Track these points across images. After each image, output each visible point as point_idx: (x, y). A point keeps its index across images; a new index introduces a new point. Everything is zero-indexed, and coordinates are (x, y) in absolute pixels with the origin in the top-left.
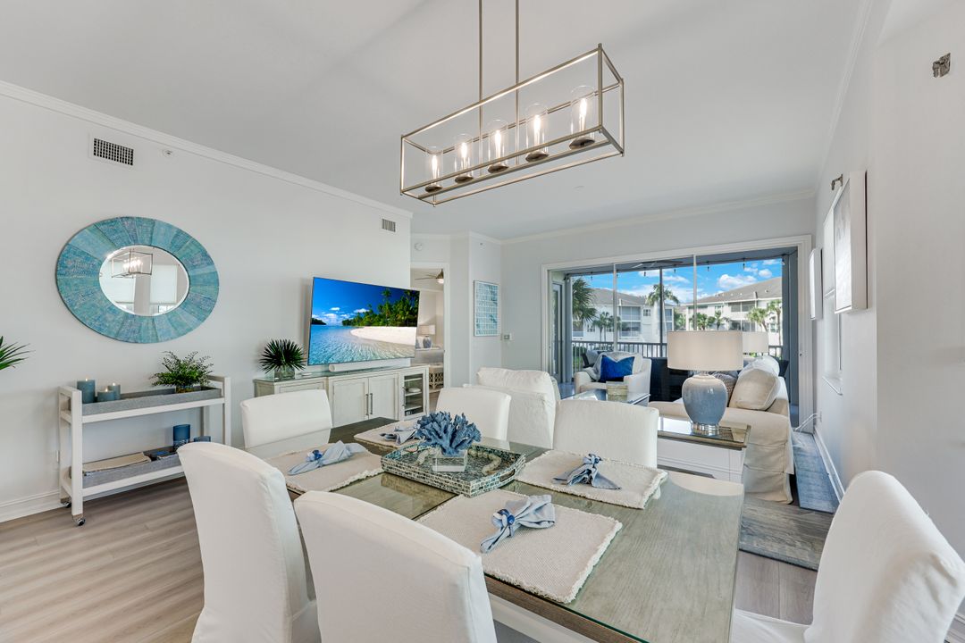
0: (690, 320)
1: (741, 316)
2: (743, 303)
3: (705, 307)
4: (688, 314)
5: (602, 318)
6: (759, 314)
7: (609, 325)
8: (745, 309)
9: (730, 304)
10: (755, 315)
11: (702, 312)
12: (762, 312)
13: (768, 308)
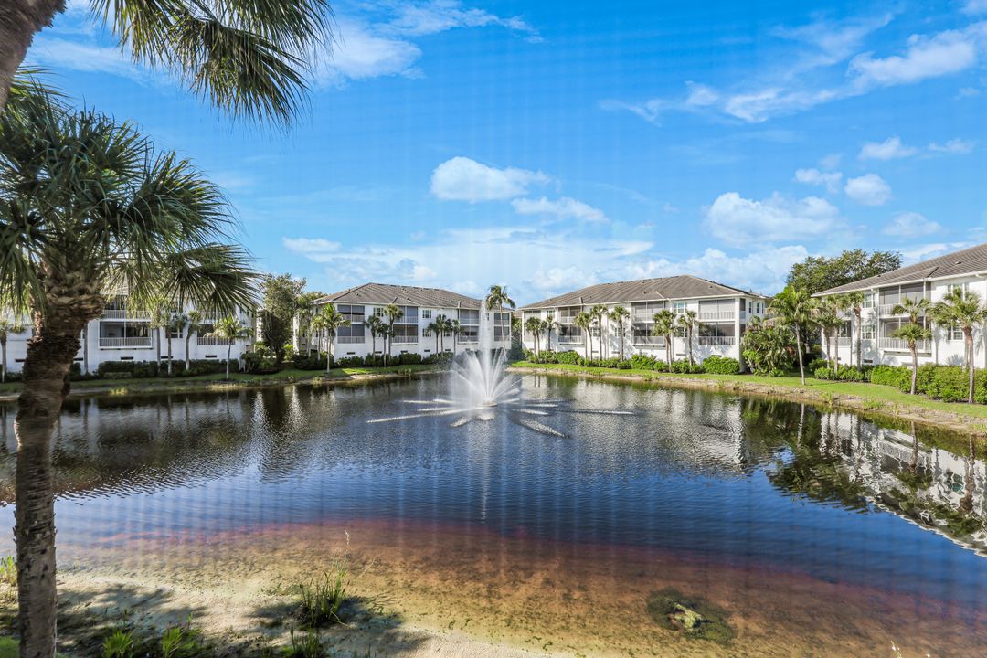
0: (525, 324)
1: (569, 321)
2: (572, 308)
3: (539, 311)
4: (524, 318)
5: (438, 321)
6: (584, 319)
7: (446, 329)
8: (573, 314)
9: (560, 309)
10: (581, 319)
11: (536, 316)
12: (587, 317)
13: (592, 313)
